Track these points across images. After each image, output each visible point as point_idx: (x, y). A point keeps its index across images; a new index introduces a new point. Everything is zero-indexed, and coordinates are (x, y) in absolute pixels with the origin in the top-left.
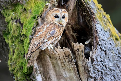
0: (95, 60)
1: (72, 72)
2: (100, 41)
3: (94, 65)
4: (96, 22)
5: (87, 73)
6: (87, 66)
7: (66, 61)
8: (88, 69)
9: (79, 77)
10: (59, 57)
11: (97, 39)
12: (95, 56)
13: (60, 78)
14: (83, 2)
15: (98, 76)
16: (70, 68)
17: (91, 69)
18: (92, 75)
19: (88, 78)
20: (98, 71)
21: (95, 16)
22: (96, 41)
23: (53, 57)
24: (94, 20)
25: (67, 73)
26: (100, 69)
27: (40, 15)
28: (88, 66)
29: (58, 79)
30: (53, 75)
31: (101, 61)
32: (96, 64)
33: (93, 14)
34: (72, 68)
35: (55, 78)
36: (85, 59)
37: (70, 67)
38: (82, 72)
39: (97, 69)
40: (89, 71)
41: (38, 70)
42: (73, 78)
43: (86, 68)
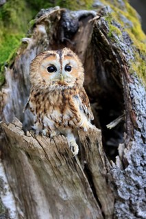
0: (130, 162)
1: (78, 188)
2: (140, 121)
3: (127, 174)
4: (131, 80)
5: (112, 192)
6: (112, 175)
7: (63, 164)
8: (113, 183)
9: (95, 199)
10: (46, 155)
11: (134, 117)
12: (130, 153)
13: (54, 201)
14: (103, 35)
15: (136, 198)
16: (74, 180)
17: (121, 183)
18: (123, 195)
19: (115, 202)
20: (138, 187)
21: (129, 67)
22: (132, 121)
23: (33, 154)
24: (126, 75)
25: (67, 190)
26: (140, 183)
27: (10, 63)
28: (114, 175)
29: (49, 202)
30: (39, 195)
31: (143, 164)
32: (131, 171)
33: (125, 61)
34: (77, 179)
35: (43, 200)
36: (105, 160)
37: (72, 179)
38: (101, 188)
39: (134, 182)
40: (116, 187)
41: (6, 183)
42: (82, 201)
43: (109, 180)
